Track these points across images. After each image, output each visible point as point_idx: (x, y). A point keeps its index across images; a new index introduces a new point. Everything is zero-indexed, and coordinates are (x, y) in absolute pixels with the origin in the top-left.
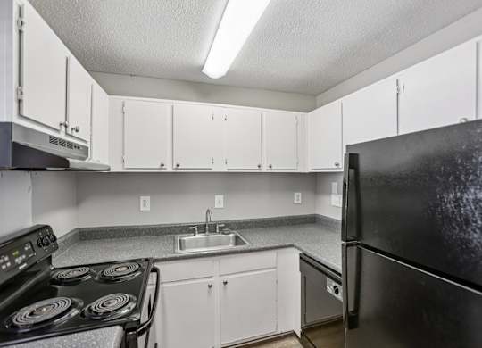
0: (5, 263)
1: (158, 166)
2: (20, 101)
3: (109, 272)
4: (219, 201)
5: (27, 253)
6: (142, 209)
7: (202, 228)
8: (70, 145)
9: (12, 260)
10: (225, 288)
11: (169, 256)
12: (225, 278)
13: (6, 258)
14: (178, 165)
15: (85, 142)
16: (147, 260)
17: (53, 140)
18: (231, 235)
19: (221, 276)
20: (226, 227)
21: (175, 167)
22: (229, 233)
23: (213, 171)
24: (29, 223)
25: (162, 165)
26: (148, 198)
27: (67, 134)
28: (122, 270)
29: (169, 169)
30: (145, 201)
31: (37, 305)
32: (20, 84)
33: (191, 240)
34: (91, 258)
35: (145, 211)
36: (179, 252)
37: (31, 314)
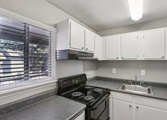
0: (73, 81)
1: (116, 58)
2: (70, 44)
3: (96, 90)
4: (143, 72)
5: (79, 80)
6: (113, 72)
7: (134, 83)
8: (86, 53)
9: (75, 81)
10: (137, 110)
11: (116, 90)
12: (138, 106)
13: (74, 80)
14: (123, 58)
15: (93, 52)
16: (107, 89)
17: (80, 52)
18: (147, 88)
19: (136, 104)
20: (145, 84)
21: (122, 58)
22: (147, 87)
23: (137, 60)
24: (82, 73)
25: (117, 58)
26: (115, 69)
27: (85, 50)
28: (99, 90)
29: (120, 59)
30: (114, 70)
31: (77, 93)
32: (70, 40)
33: (128, 86)
34: (95, 85)
35: (114, 73)
36: (120, 89)
37: (75, 94)
